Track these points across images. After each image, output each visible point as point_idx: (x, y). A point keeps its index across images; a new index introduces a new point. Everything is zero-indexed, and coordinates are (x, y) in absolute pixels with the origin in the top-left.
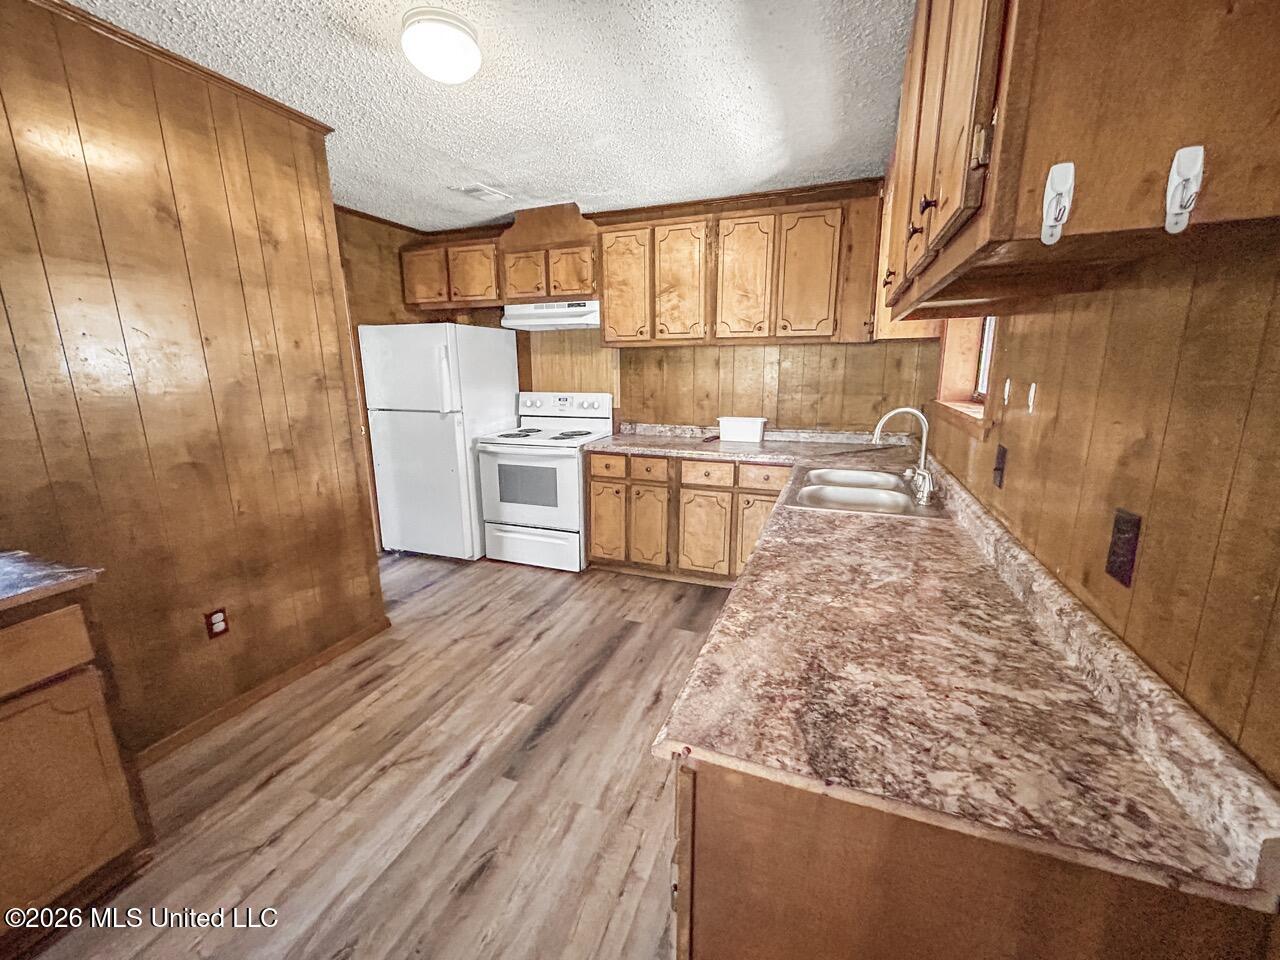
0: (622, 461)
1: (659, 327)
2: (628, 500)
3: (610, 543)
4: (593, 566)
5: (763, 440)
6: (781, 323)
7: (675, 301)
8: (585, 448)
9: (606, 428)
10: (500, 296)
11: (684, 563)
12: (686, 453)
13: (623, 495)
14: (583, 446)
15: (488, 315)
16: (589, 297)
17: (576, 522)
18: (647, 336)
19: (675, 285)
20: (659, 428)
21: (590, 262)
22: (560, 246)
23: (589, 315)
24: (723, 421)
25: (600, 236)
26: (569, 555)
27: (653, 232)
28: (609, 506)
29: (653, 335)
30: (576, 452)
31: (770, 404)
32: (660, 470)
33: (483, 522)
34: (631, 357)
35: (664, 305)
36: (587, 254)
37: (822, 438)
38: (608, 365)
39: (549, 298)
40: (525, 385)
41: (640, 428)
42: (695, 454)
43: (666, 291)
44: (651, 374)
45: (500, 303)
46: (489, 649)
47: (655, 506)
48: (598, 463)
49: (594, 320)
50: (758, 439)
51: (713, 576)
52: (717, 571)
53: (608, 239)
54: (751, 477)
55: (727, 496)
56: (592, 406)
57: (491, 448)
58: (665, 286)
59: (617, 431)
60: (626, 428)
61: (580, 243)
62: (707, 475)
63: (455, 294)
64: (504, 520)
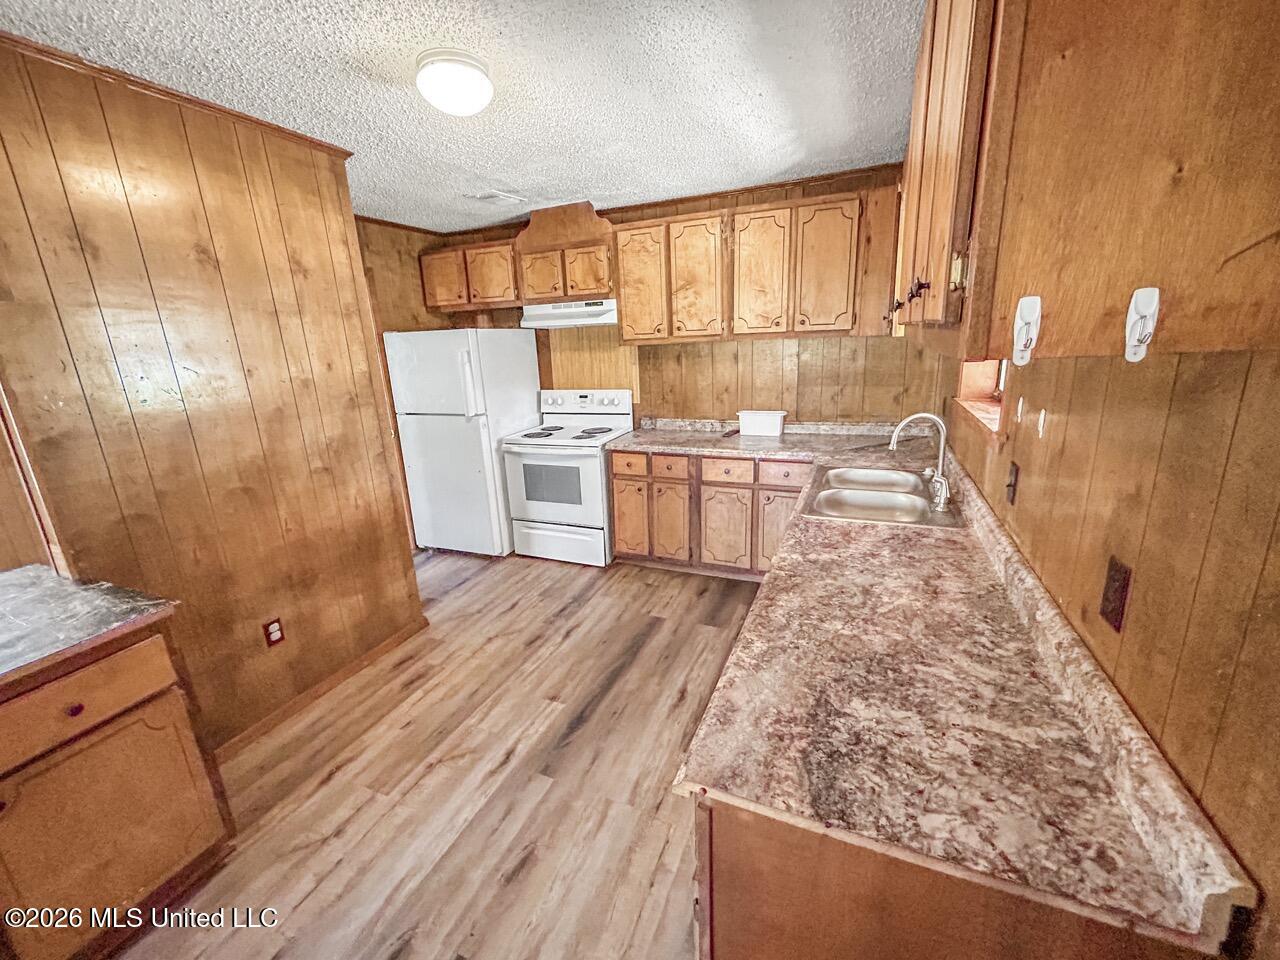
0: (643, 460)
1: (676, 324)
2: (650, 497)
3: (633, 539)
4: (618, 561)
5: (783, 434)
6: (799, 317)
7: (691, 298)
8: (607, 447)
9: (627, 423)
10: (518, 297)
11: (707, 558)
12: (706, 451)
13: (645, 492)
14: (604, 445)
15: (506, 316)
16: (606, 297)
17: (601, 520)
18: (665, 334)
19: (691, 282)
20: (679, 422)
21: (605, 262)
22: (576, 246)
23: (607, 313)
24: (742, 414)
25: (615, 234)
26: (594, 550)
27: (668, 229)
28: (632, 502)
29: (671, 333)
30: (598, 452)
31: (790, 399)
32: (681, 468)
33: (510, 520)
34: (649, 354)
35: (679, 303)
36: (602, 253)
37: (843, 430)
38: (627, 362)
39: (566, 298)
40: (546, 383)
41: (660, 423)
42: (715, 452)
43: (682, 288)
44: (670, 370)
45: (519, 304)
46: (522, 647)
47: (676, 503)
48: (619, 462)
49: (611, 318)
50: (778, 433)
51: (739, 571)
52: (738, 565)
53: (623, 237)
54: (772, 474)
55: (748, 493)
56: (612, 402)
57: (515, 449)
58: (681, 283)
59: (637, 426)
60: (646, 423)
61: (595, 243)
62: (727, 472)
63: (475, 296)
64: (532, 518)
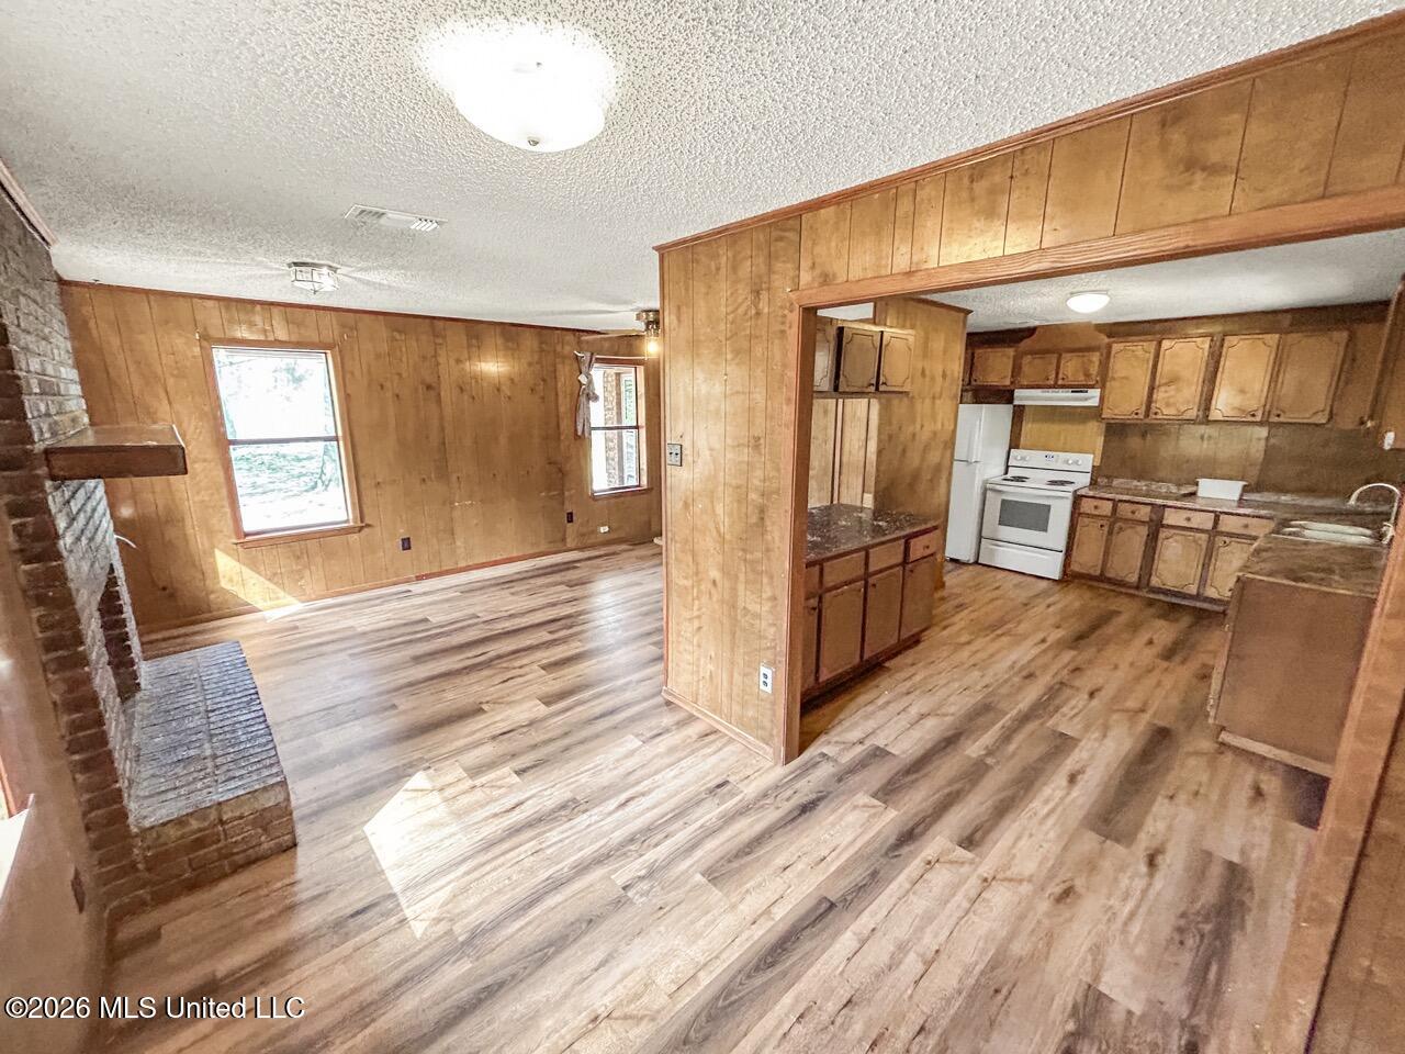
0: (1110, 504)
1: (1153, 410)
2: (1110, 533)
3: (1087, 559)
4: (1069, 577)
5: (1240, 499)
6: (1275, 412)
7: (1172, 393)
8: (1078, 493)
9: (1086, 479)
10: (1012, 383)
11: (1155, 581)
12: (1170, 503)
13: (1106, 529)
14: (1075, 491)
15: (1004, 396)
16: (1092, 387)
17: (1062, 545)
18: (1141, 417)
19: (1173, 380)
20: (1135, 483)
21: (1097, 363)
23: (1092, 398)
24: (1202, 482)
25: (1109, 347)
26: (1051, 566)
27: (1160, 344)
28: (1092, 537)
29: (1147, 415)
30: (1070, 495)
31: (1254, 472)
32: (1144, 513)
33: (980, 537)
34: (1116, 431)
35: (1159, 395)
36: (1095, 357)
37: (1306, 502)
38: (1094, 434)
39: (1055, 386)
40: (1014, 443)
41: (1116, 482)
42: (1179, 504)
43: (1166, 384)
44: (1134, 442)
45: (1012, 388)
47: (1136, 539)
48: (1087, 506)
49: (1094, 402)
50: (1236, 498)
51: (1185, 596)
52: (1185, 590)
53: (1116, 347)
54: (1228, 524)
55: (1204, 537)
56: (1076, 462)
57: (998, 487)
58: (1163, 381)
59: (1093, 483)
60: (1102, 481)
61: (1090, 349)
62: (1188, 519)
64: (1000, 537)
